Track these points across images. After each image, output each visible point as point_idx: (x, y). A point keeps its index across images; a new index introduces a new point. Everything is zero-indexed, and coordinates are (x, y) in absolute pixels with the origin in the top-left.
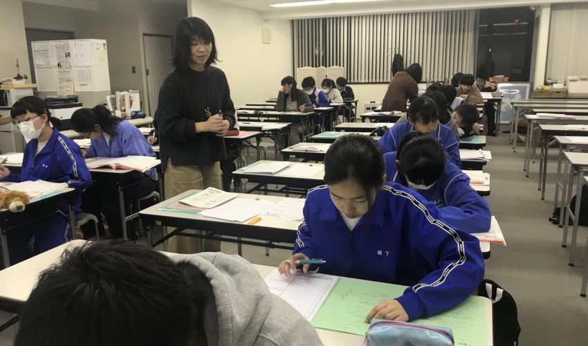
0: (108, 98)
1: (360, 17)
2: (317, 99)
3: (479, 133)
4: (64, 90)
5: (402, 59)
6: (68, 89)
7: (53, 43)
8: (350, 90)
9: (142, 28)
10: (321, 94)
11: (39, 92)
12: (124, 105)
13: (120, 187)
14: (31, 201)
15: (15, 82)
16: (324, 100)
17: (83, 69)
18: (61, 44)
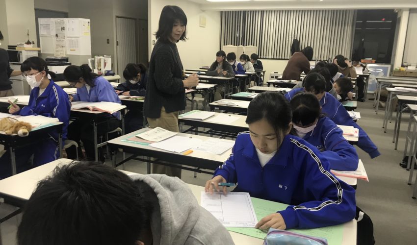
0: (89, 60)
1: (270, 11)
2: (236, 68)
3: (352, 99)
4: (59, 53)
5: (299, 43)
6: (62, 52)
7: (53, 20)
8: (260, 63)
9: (116, 12)
10: (239, 65)
11: (41, 54)
12: (100, 66)
13: (95, 123)
14: (33, 130)
15: (26, 46)
16: (241, 69)
17: (73, 39)
18: (59, 21)
